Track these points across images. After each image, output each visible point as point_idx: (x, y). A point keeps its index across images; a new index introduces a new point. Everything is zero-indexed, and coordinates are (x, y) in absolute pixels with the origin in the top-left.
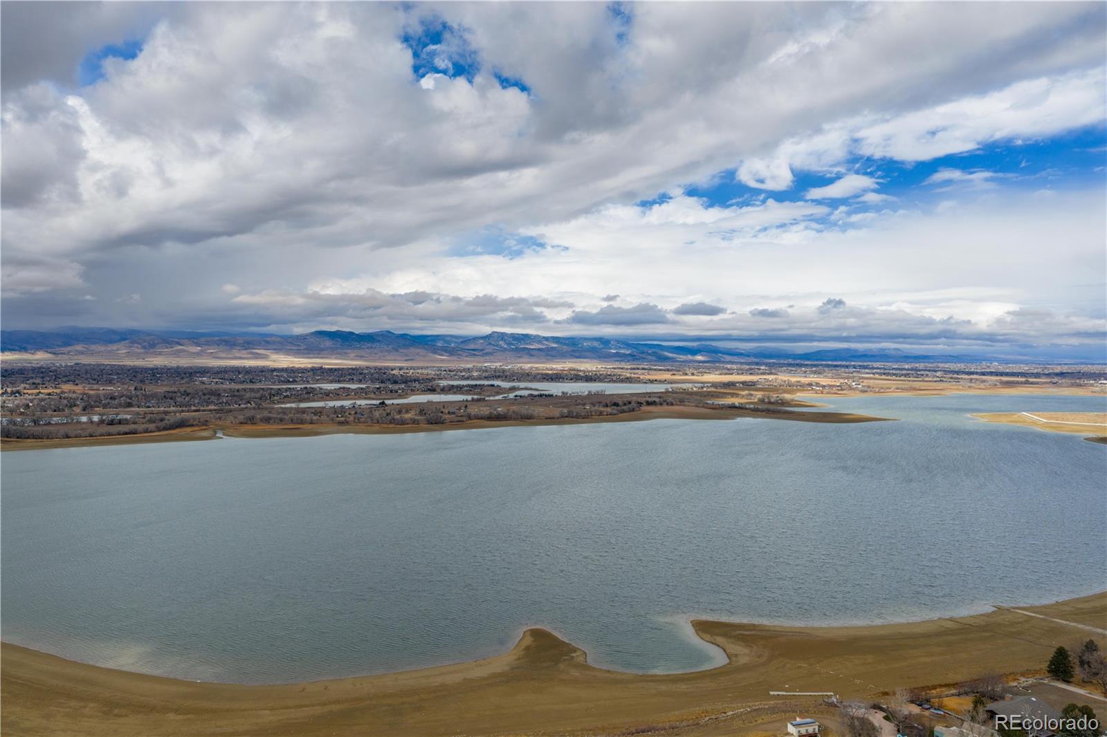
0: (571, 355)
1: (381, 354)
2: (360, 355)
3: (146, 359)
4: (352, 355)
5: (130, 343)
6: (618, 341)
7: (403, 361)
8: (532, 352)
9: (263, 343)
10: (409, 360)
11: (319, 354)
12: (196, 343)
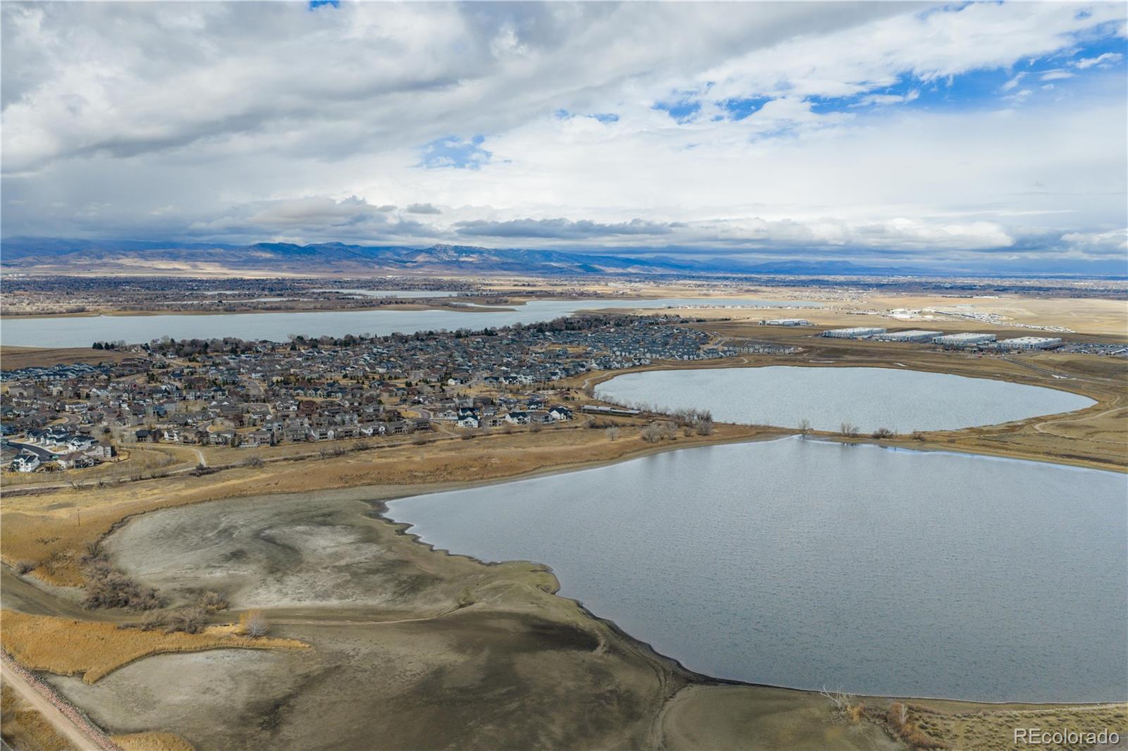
0: (499, 268)
1: (313, 266)
2: (291, 267)
3: (92, 271)
4: (285, 267)
5: (79, 254)
6: (560, 254)
7: (332, 272)
8: (463, 265)
9: (206, 255)
10: (338, 272)
11: (253, 266)
12: (142, 255)
